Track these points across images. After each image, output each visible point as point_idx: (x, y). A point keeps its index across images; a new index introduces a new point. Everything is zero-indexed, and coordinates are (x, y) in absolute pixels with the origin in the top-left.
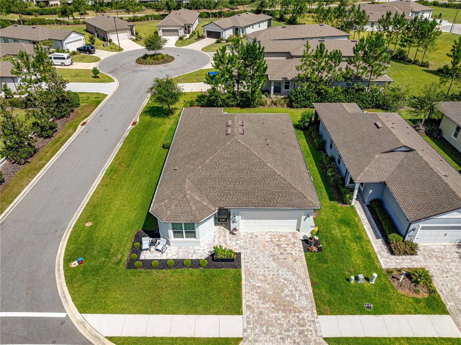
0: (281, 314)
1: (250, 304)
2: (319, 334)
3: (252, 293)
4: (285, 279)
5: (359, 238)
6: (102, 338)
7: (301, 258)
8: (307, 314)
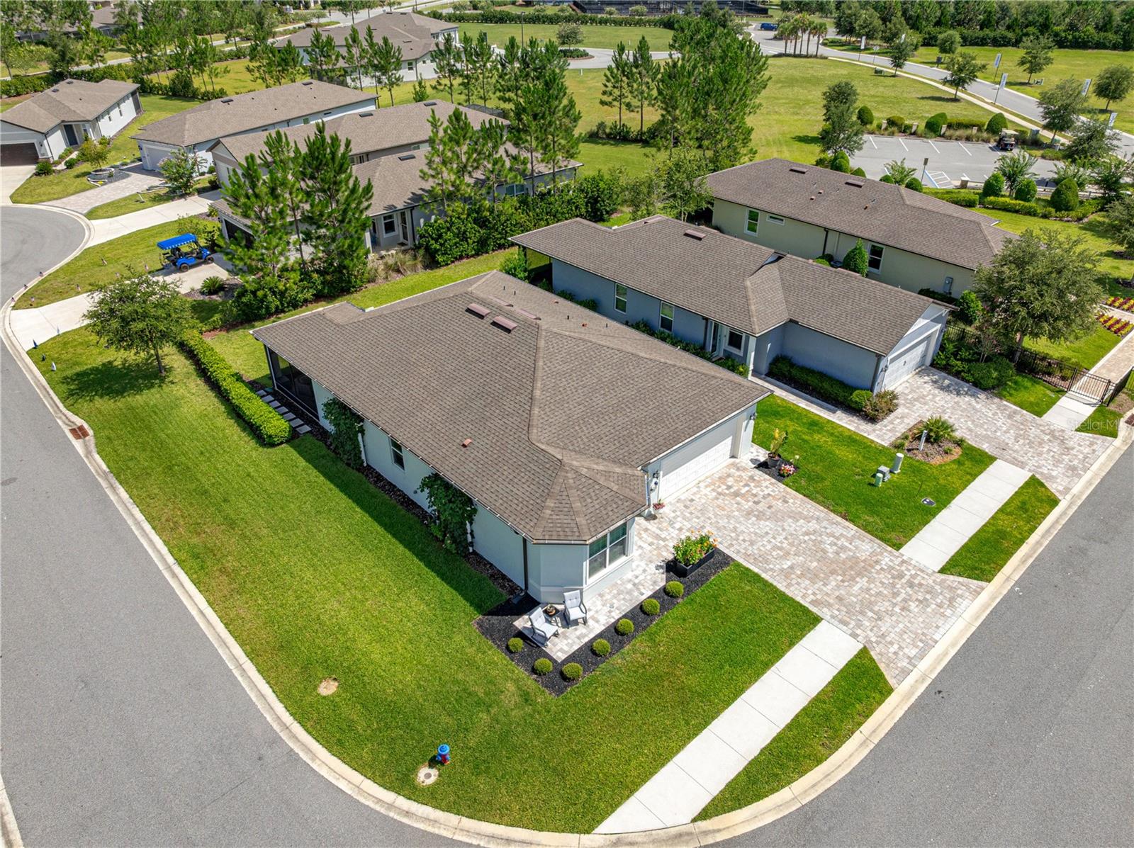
0: (862, 582)
1: (812, 597)
2: (930, 572)
3: (794, 582)
4: (807, 534)
5: (815, 425)
6: (690, 828)
7: (787, 493)
8: (887, 559)
